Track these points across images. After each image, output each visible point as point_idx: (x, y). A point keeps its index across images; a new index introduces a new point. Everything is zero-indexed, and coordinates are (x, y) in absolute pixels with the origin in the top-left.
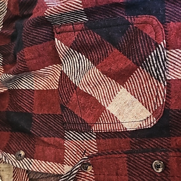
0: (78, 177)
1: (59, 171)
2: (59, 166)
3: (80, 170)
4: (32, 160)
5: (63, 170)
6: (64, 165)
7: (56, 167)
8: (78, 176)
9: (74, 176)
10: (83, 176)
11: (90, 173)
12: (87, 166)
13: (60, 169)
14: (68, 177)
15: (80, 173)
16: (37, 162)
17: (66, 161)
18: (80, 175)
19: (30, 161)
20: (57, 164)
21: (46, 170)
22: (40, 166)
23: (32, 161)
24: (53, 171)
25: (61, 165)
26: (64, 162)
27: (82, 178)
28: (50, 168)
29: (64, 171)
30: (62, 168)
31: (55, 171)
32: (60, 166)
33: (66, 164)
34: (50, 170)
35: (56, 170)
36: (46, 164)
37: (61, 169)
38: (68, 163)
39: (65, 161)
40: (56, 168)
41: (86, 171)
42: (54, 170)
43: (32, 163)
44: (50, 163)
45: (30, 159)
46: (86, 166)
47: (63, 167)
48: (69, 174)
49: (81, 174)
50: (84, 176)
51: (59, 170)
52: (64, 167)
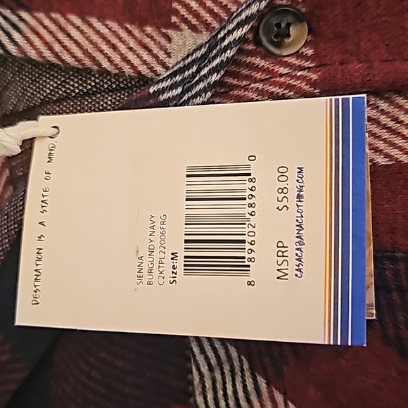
0: (235, 82)
1: (145, 62)
2: (147, 40)
3: (251, 47)
4: (25, 15)
5: (162, 55)
6: (171, 32)
7: (132, 44)
8: (237, 75)
9: (229, 54)
10: (258, 76)
11: (292, 60)
12: (288, 25)
13: (150, 51)
14: (195, 68)
15: (249, 59)
16: (47, 22)
17: (183, 12)
18: (245, 72)
19: (14, 19)
20: (136, 32)
21: (85, 52)
22: (61, 36)
23: (22, 19)
24: (117, 59)
25: (155, 34)
26: (174, 19)
27: (255, 82)
28: (105, 47)
29: (167, 60)
30: (162, 47)
31: (128, 62)
32: (152, 38)
33: (183, 26)
34: (106, 55)
35: (131, 56)
36: (85, 28)
37: (155, 50)
38: (194, 21)
39: (176, 13)
40: (131, 49)
41: (276, 51)
42: (121, 55)
43: (21, 25)
44: (106, 26)
45: (14, 12)
46: (283, 25)
47: (163, 41)
48: (199, 54)
49: (251, 66)
50: (264, 77)
51: (146, 56)
52: (169, 39)
